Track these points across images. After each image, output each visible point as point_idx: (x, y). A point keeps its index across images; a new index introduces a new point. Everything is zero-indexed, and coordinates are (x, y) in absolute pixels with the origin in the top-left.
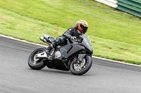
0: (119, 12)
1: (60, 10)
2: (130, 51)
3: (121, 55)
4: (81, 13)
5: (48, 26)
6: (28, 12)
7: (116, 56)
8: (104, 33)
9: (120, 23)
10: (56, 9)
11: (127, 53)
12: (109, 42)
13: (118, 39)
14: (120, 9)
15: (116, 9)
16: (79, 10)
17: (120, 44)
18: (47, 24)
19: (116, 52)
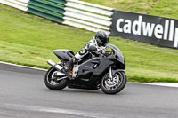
3: (32, 60)
7: (27, 61)
8: (14, 37)
9: (31, 27)
11: (38, 57)
12: (20, 47)
13: (28, 44)
14: (31, 12)
15: (27, 12)
17: (31, 49)
19: (27, 57)
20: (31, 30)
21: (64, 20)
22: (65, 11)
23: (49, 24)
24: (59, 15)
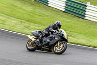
0: (66, 14)
1: (31, 13)
2: (72, 37)
4: (43, 14)
5: (24, 23)
6: (13, 14)
9: (67, 20)
10: (29, 12)
15: (64, 12)
16: (42, 12)
18: (24, 21)
20: (67, 22)
21: (85, 17)
22: (86, 11)
23: (76, 19)
24: (83, 14)
